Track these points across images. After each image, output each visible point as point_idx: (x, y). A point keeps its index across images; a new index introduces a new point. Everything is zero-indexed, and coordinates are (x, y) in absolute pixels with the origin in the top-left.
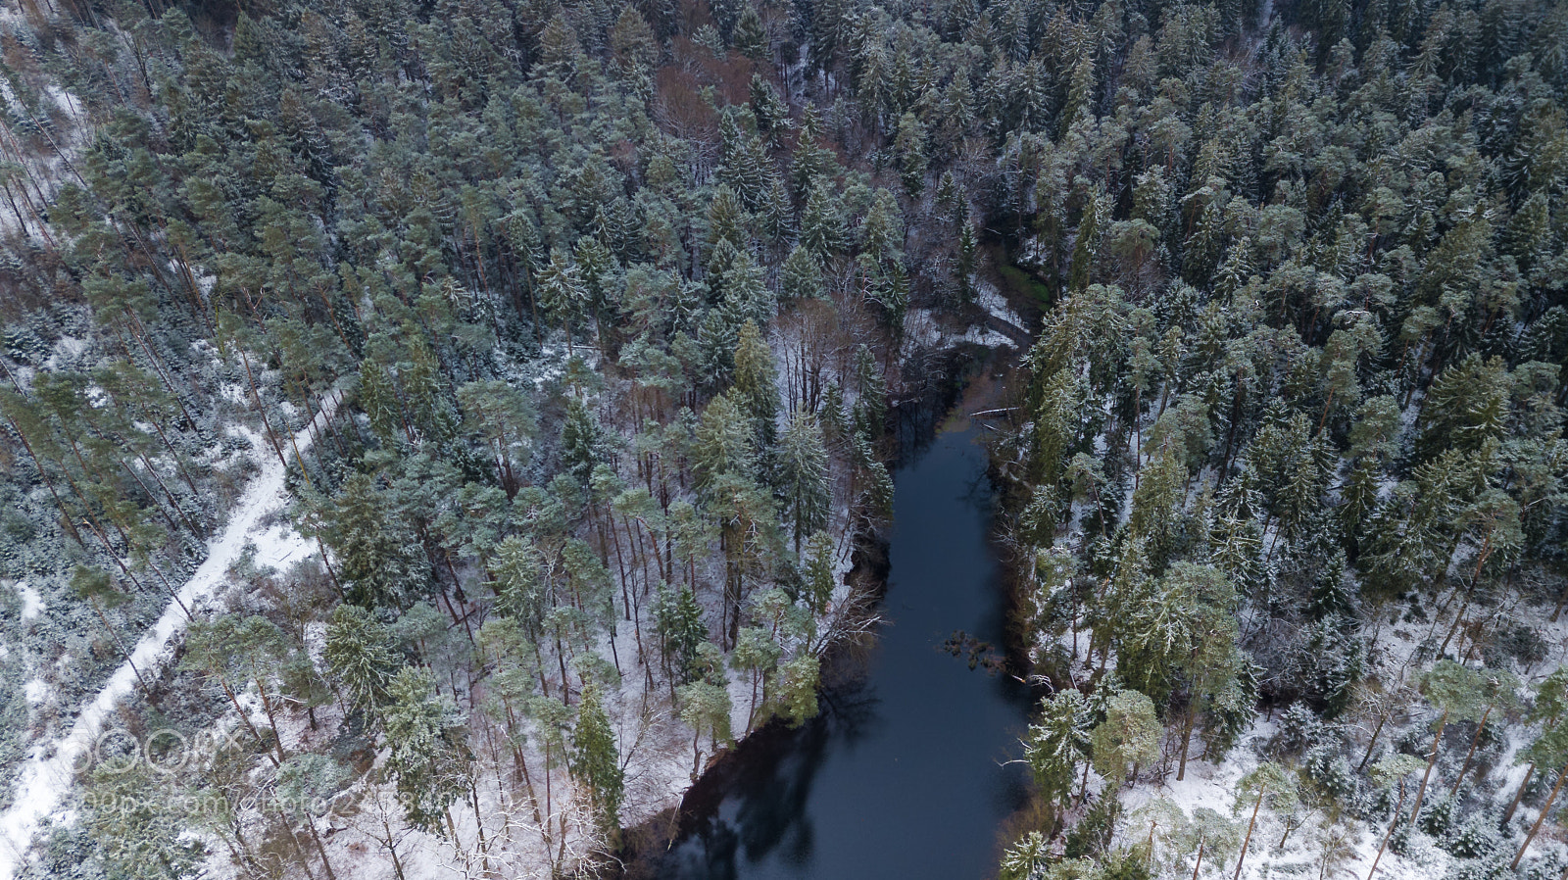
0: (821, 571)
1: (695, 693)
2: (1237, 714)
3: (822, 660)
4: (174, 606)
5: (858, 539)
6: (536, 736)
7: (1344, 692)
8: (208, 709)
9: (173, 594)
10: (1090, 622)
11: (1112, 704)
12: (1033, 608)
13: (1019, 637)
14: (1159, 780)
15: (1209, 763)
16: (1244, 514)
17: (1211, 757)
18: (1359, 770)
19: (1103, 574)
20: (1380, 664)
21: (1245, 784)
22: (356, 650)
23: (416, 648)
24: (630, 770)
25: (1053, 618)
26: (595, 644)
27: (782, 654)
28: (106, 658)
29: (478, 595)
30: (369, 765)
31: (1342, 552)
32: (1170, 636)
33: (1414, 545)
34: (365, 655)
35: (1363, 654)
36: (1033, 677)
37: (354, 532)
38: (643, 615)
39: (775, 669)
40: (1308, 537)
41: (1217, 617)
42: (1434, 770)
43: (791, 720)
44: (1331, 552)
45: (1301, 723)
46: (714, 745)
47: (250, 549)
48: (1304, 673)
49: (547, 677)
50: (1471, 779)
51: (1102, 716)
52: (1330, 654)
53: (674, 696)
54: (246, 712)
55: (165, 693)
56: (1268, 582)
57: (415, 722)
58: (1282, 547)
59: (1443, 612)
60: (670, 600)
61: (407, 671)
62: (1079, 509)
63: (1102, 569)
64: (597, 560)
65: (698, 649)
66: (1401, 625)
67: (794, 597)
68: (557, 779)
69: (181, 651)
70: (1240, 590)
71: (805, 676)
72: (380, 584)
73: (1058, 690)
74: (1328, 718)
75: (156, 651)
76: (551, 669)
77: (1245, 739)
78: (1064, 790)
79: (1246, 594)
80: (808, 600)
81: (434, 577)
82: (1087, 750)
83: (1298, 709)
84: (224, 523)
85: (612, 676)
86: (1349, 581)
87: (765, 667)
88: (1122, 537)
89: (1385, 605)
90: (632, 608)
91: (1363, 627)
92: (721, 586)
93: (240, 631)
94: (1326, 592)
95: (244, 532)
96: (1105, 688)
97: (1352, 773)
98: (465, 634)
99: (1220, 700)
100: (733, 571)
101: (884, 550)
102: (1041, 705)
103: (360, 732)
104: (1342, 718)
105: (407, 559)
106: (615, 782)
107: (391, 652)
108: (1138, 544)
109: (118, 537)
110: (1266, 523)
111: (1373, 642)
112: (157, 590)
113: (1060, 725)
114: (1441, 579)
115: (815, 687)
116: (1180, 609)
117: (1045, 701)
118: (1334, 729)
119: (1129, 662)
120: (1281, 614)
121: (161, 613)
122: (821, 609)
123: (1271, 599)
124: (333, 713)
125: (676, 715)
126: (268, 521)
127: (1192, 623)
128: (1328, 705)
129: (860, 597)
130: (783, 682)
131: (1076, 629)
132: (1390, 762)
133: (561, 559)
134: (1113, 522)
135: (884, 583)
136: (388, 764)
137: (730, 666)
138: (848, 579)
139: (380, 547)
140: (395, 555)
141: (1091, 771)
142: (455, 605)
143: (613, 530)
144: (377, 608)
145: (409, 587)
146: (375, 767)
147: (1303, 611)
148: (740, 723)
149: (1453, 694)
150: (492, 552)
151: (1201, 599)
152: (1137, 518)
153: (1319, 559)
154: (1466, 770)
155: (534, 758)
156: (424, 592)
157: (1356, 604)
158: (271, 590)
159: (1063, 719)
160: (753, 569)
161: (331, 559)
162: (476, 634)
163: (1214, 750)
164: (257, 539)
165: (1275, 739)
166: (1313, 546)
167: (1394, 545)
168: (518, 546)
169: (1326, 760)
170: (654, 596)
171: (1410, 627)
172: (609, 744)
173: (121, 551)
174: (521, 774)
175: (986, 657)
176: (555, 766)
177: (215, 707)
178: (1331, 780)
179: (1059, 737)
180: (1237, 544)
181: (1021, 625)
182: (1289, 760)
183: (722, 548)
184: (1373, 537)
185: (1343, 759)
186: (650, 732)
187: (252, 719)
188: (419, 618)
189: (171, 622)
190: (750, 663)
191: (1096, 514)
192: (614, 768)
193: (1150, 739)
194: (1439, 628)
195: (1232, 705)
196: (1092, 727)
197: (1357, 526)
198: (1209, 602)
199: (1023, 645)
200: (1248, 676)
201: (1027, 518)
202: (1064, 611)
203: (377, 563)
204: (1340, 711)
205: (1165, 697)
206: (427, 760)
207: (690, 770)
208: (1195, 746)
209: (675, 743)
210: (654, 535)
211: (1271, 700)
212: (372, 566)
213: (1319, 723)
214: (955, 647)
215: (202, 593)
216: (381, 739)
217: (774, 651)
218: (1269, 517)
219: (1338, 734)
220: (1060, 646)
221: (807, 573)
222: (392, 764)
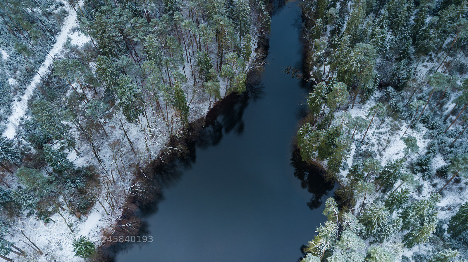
0: (247, 47)
1: (209, 84)
2: (371, 90)
3: (247, 75)
4: (49, 56)
5: (260, 38)
6: (162, 96)
7: (405, 83)
8: (64, 88)
9: (48, 53)
10: (330, 63)
11: (335, 86)
12: (312, 59)
13: (308, 68)
14: (346, 109)
15: (361, 104)
16: (382, 27)
17: (362, 102)
18: (405, 106)
19: (335, 48)
20: (417, 75)
21: (371, 109)
22: (105, 70)
23: (124, 70)
24: (191, 106)
25: (318, 62)
26: (178, 69)
27: (235, 73)
28: (31, 72)
29: (141, 54)
30: (114, 104)
31: (411, 40)
32: (354, 66)
33: (434, 37)
34: (108, 71)
35: (412, 72)
36: (311, 79)
37: (100, 33)
38: (193, 61)
39: (233, 77)
40: (401, 35)
41: (369, 60)
42: (427, 106)
43: (238, 93)
44: (408, 40)
45: (390, 93)
46: (215, 100)
47: (69, 39)
48: (393, 78)
49: (164, 79)
50: (438, 108)
51: (331, 90)
52: (402, 72)
53: (203, 85)
54: (75, 89)
55: (50, 83)
56: (386, 50)
57: (126, 91)
58: (393, 39)
59: (439, 59)
60: (201, 56)
61: (122, 76)
62: (329, 28)
63: (334, 46)
64: (177, 42)
65: (210, 71)
66: (425, 63)
67: (239, 56)
68: (169, 109)
69: (53, 70)
70: (377, 52)
71: (242, 79)
72: (111, 50)
73: (318, 82)
74: (399, 91)
75: (46, 70)
76: (166, 77)
77: (373, 98)
78: (318, 112)
79: (379, 54)
80: (243, 57)
81: (127, 48)
82: (326, 100)
83: (390, 88)
84: (60, 31)
85: (184, 79)
86: (412, 50)
87: (230, 77)
88: (342, 36)
89: (421, 57)
90: (189, 58)
91: (413, 64)
92: (216, 52)
93: (70, 63)
94: (404, 53)
95: (66, 34)
96: (333, 82)
97: (403, 107)
98: (139, 66)
99: (367, 85)
100: (220, 48)
101: (268, 41)
102: (313, 87)
103: (110, 95)
104: (403, 91)
105: (118, 42)
106: (187, 109)
107: (116, 70)
108: (347, 37)
109: (27, 35)
110: (388, 31)
111: (415, 68)
112: (43, 52)
113: (318, 93)
114: (440, 49)
115: (245, 83)
116: (358, 58)
117: (314, 86)
118: (399, 94)
119: (340, 74)
120: (389, 60)
121: (45, 59)
122: (247, 59)
123: (387, 55)
124: (101, 89)
125: (204, 91)
126: (74, 30)
127: (361, 62)
128: (398, 87)
129: (260, 55)
130: (236, 81)
131: (325, 65)
132: (415, 103)
133: (166, 42)
134: (340, 31)
135: (267, 52)
136: (119, 104)
137: (220, 77)
138: (256, 51)
139: (109, 38)
140: (115, 41)
141: (326, 106)
142: (135, 57)
143: (182, 34)
144: (110, 57)
145: (120, 51)
146: (116, 105)
147: (396, 59)
148: (223, 93)
149: (438, 82)
150: (144, 39)
151: (365, 55)
152: (348, 30)
153: (403, 42)
154: (437, 105)
155: (162, 103)
156: (124, 53)
157: (413, 57)
158: (78, 52)
159: (319, 91)
160: (227, 46)
161: (95, 42)
162: (142, 66)
163: (363, 101)
164: (71, 36)
165: (382, 97)
166: (402, 38)
167: (428, 37)
168: (152, 38)
169: (396, 103)
170: (196, 55)
171: (428, 64)
172: (184, 98)
173: (29, 39)
174: (158, 107)
175: (297, 74)
176: (168, 104)
177: (66, 87)
178: (396, 108)
179: (317, 97)
180: (378, 37)
181: (309, 64)
182: (385, 103)
183: (216, 41)
184: (422, 35)
185: (401, 103)
186: (196, 95)
187: (77, 91)
188: (124, 60)
189: (48, 62)
190: (225, 76)
191: (335, 29)
192: (186, 105)
193: (345, 97)
194: (437, 64)
195: (370, 87)
196: (328, 93)
197: (417, 31)
198: (368, 56)
199: (308, 70)
200: (376, 78)
201: (313, 30)
202: (322, 60)
203: (109, 43)
204: (403, 89)
205: (351, 85)
206: (130, 102)
207: (208, 107)
208: (358, 99)
209: (204, 99)
210: (194, 35)
211: (382, 86)
212: (107, 44)
213: (395, 93)
214: (288, 71)
215: (57, 53)
216: (116, 97)
217: (233, 72)
218: (389, 30)
219: (401, 95)
220: (320, 70)
221: (243, 48)
222: (120, 104)
